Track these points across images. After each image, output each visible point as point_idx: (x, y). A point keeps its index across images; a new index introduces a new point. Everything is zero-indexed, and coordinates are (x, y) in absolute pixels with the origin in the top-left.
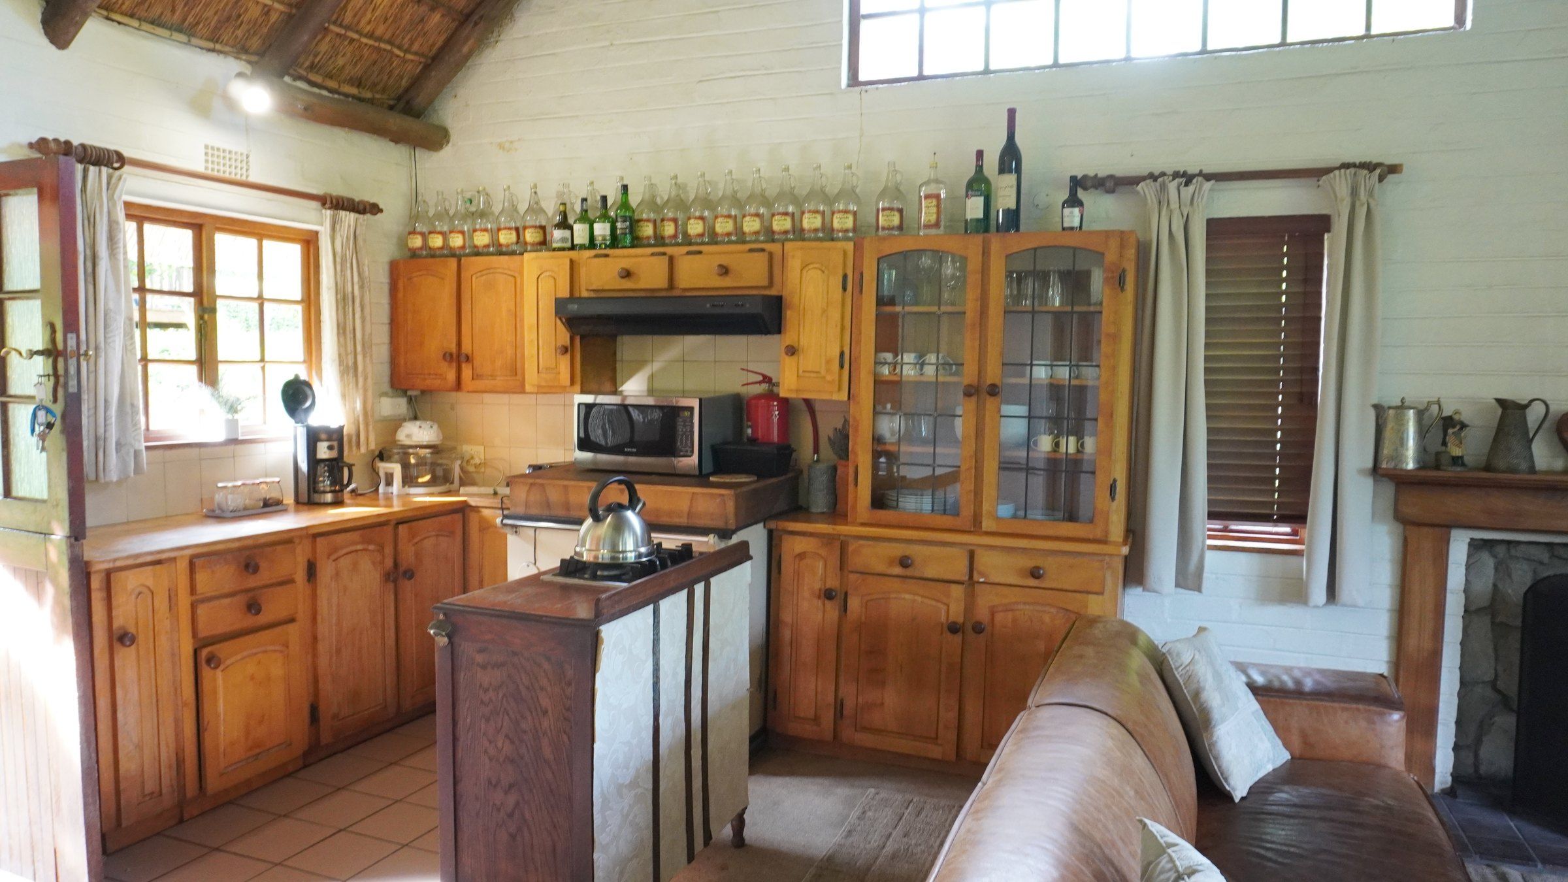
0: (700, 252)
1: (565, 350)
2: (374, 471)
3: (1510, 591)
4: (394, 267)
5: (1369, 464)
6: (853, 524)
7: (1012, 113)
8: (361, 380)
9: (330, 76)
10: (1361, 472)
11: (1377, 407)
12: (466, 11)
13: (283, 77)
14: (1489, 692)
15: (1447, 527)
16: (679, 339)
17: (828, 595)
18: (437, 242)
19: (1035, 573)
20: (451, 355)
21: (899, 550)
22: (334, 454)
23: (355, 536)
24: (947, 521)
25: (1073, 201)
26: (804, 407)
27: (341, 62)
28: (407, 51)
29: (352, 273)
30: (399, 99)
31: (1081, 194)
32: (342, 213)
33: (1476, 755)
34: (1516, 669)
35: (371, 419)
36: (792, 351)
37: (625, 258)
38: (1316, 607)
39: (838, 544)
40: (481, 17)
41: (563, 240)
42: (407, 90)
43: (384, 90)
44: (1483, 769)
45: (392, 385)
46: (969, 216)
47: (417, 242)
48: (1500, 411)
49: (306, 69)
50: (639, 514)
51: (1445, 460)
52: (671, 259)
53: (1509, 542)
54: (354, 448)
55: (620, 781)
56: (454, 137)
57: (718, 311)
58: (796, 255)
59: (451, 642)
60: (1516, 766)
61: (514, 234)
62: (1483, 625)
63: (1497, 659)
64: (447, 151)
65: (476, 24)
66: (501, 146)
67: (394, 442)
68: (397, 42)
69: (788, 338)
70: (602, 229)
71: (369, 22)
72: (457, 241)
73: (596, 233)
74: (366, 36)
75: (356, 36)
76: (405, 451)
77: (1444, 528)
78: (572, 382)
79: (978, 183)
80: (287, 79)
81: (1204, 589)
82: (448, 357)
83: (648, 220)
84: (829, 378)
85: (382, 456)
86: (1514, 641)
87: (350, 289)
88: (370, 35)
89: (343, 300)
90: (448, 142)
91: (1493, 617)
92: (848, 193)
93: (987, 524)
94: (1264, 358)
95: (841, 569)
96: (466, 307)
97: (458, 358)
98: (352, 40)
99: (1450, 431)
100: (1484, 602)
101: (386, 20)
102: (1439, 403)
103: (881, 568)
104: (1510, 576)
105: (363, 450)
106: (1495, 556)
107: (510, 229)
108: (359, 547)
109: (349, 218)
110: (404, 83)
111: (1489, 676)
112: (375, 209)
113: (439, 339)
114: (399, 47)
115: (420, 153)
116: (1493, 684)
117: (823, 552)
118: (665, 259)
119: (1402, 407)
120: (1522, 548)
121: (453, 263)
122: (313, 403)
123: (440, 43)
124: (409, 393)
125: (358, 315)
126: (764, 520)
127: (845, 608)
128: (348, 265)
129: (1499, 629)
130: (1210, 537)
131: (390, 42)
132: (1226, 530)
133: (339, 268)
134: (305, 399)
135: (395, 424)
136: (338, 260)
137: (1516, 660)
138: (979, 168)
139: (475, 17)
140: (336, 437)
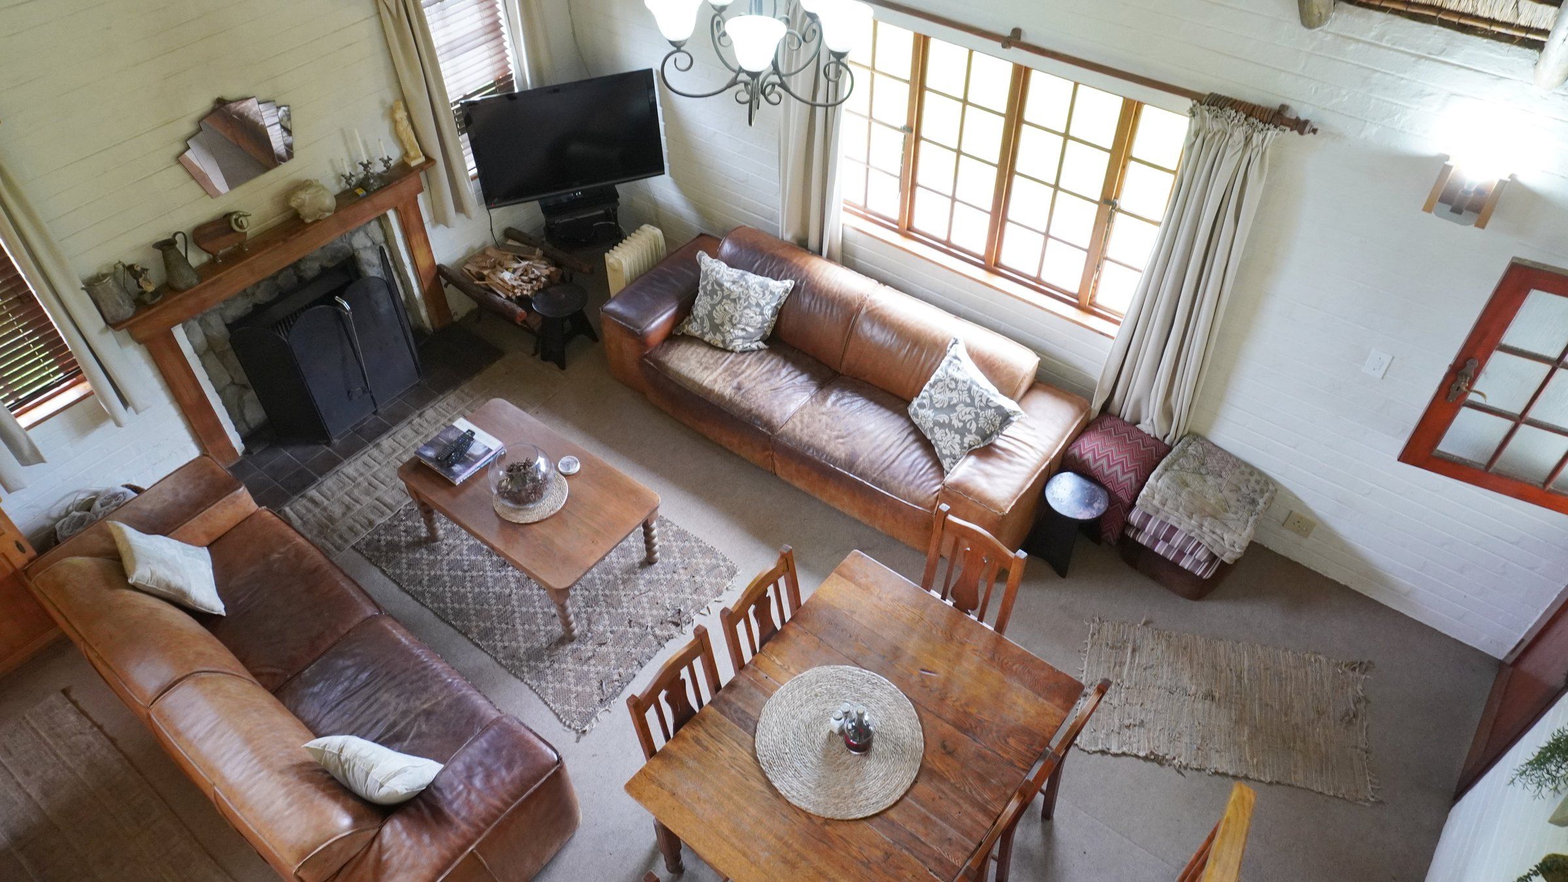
3: (215, 333)
5: (103, 324)
10: (102, 332)
11: (83, 284)
14: (233, 388)
15: (169, 330)
33: (245, 421)
34: (241, 369)
44: (252, 426)
48: (160, 252)
51: (147, 298)
60: (266, 412)
62: (212, 358)
63: (227, 369)
81: (45, 457)
86: (232, 357)
91: (215, 353)
99: (140, 280)
100: (205, 346)
102: (120, 262)
104: (209, 325)
111: (229, 380)
116: (233, 383)
119: (100, 277)
129: (221, 356)
137: (237, 364)
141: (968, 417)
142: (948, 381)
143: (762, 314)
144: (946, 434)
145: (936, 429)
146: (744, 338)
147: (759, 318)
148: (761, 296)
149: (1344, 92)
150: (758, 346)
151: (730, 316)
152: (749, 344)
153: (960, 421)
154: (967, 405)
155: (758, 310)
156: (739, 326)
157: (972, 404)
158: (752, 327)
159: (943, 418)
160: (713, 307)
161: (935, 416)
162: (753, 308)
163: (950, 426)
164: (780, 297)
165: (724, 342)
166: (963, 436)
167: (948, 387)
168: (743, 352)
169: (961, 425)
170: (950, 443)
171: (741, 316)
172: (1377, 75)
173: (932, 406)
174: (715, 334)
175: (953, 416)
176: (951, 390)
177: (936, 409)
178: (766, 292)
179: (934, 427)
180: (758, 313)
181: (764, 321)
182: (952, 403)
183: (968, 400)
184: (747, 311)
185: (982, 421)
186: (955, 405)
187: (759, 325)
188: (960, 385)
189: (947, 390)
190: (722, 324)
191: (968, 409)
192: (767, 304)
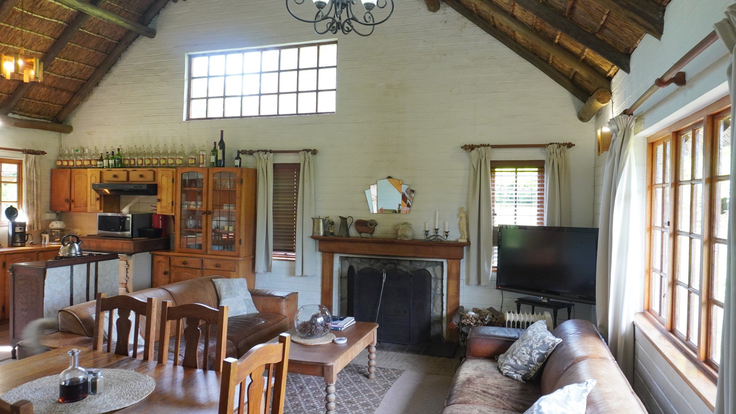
0: (136, 170)
1: (98, 199)
2: (41, 237)
4: (52, 171)
5: (311, 235)
6: (175, 252)
7: (222, 132)
8: (35, 208)
9: (27, 112)
10: (309, 237)
11: (313, 219)
12: (75, 91)
13: (8, 114)
15: (333, 253)
16: (138, 196)
17: (165, 273)
18: (65, 163)
19: (217, 266)
20: (68, 200)
21: (183, 259)
22: (22, 231)
23: (22, 255)
24: (199, 251)
25: (238, 158)
26: (171, 217)
27: (30, 108)
28: (55, 104)
29: (33, 172)
30: (55, 117)
31: (241, 155)
32: (30, 155)
35: (39, 220)
36: (159, 200)
37: (116, 171)
38: (298, 276)
39: (169, 258)
40: (79, 94)
41: (101, 165)
42: (57, 115)
43: (49, 115)
45: (50, 210)
46: (211, 161)
47: (59, 163)
48: (341, 220)
49: (18, 111)
50: (79, 246)
51: (329, 233)
52: (128, 172)
53: (352, 257)
54: (32, 229)
55: (56, 309)
56: (74, 129)
57: (135, 188)
58: (160, 172)
59: (13, 274)
61: (89, 162)
62: (346, 282)
64: (72, 134)
65: (78, 96)
66: (88, 133)
67: (48, 228)
68: (51, 101)
69: (158, 197)
70: (111, 162)
71: (39, 97)
72: (71, 163)
73: (110, 163)
74: (38, 101)
75: (34, 101)
76: (51, 231)
77: (332, 253)
78: (100, 209)
79: (215, 151)
80: (10, 115)
81: (272, 271)
82: (67, 201)
83: (127, 159)
84: (169, 208)
85: (44, 233)
87: (32, 179)
88: (40, 100)
89: (29, 182)
90: (72, 131)
92: (182, 153)
93: (209, 252)
94: (290, 204)
95: (170, 265)
96: (73, 185)
97: (70, 201)
98: (33, 102)
99: (329, 225)
100: (346, 275)
101: (45, 96)
102: (327, 217)
103: (179, 265)
105: (35, 230)
106: (349, 262)
107: (88, 160)
108: (24, 259)
109: (32, 157)
110: (56, 113)
112: (43, 153)
113: (65, 195)
114: (52, 103)
115: (63, 134)
117: (165, 260)
118: (126, 172)
119: (319, 218)
120: (354, 259)
121: (69, 170)
122: (17, 214)
123: (67, 101)
124: (57, 212)
125: (35, 187)
126: (149, 251)
127: (170, 277)
128: (32, 171)
130: (274, 256)
131: (48, 102)
132: (285, 254)
133: (28, 172)
134: (15, 213)
135: (50, 221)
136: (28, 170)
138: (215, 147)
139: (77, 94)
140: (23, 225)
143: (530, 355)
146: (512, 366)
147: (528, 357)
148: (537, 341)
150: (517, 377)
152: (513, 373)
155: (529, 350)
156: (515, 357)
158: (521, 361)
162: (527, 348)
164: (549, 348)
168: (507, 376)
171: (518, 350)
178: (541, 340)
180: (528, 353)
181: (531, 362)
184: (523, 348)
187: (526, 363)
192: (537, 348)
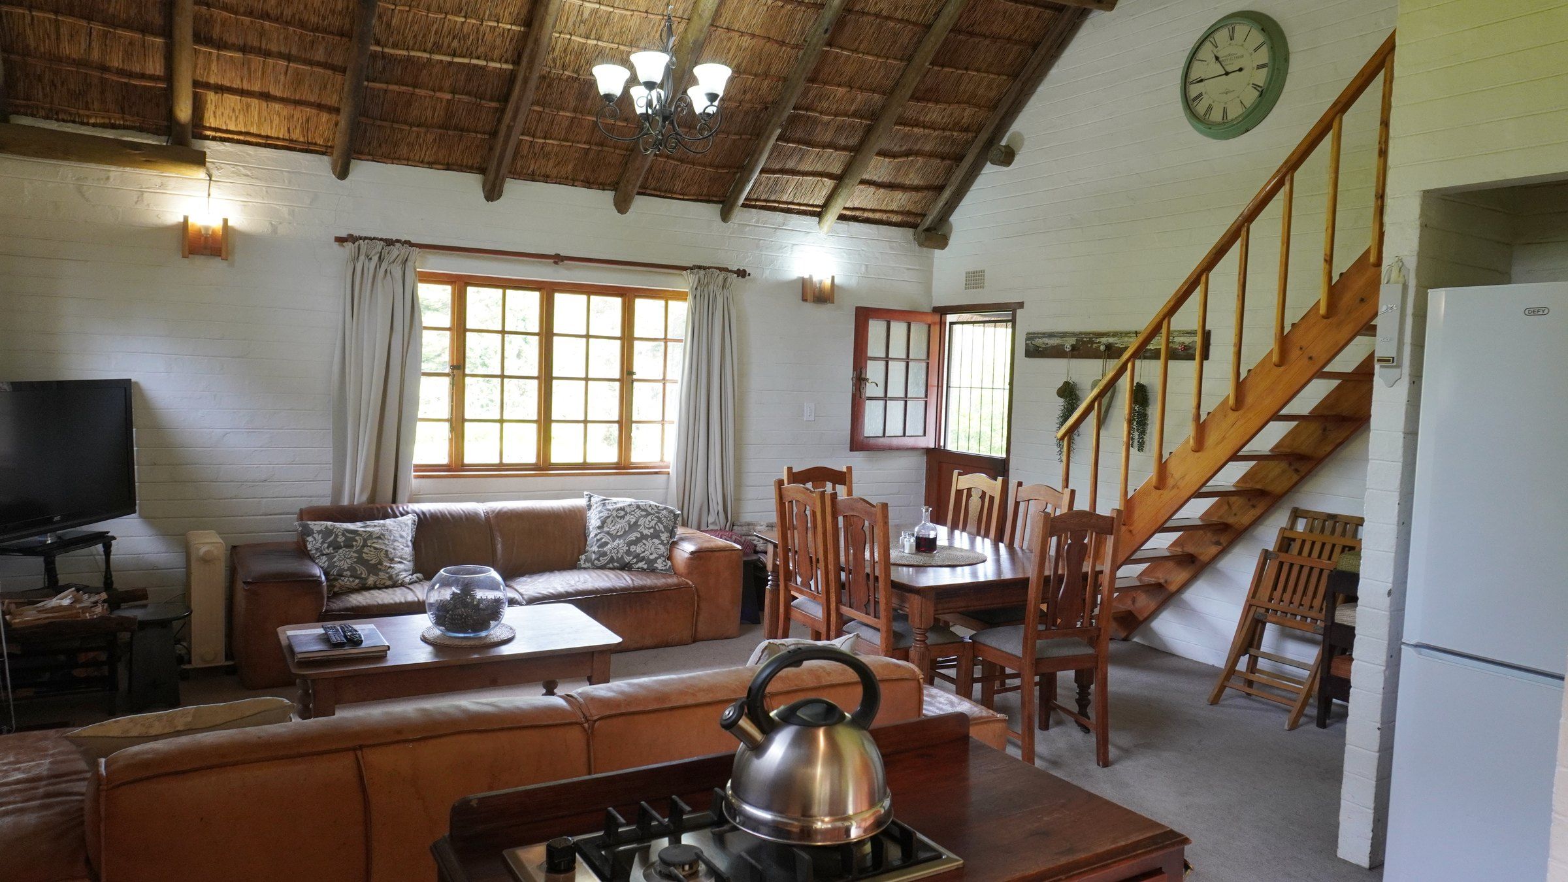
141: (653, 523)
142: (614, 513)
144: (644, 544)
145: (633, 548)
146: (405, 570)
149: (749, 254)
150: (417, 577)
151: (383, 552)
153: (649, 528)
154: (646, 516)
157: (649, 514)
159: (633, 536)
160: (360, 552)
161: (624, 540)
163: (644, 537)
164: (412, 529)
165: (390, 578)
166: (658, 537)
167: (618, 517)
168: (411, 584)
169: (652, 530)
170: (653, 549)
172: (762, 241)
173: (614, 537)
174: (377, 575)
175: (641, 529)
176: (623, 517)
177: (620, 537)
178: (401, 524)
179: (629, 548)
181: (411, 554)
182: (632, 523)
183: (644, 513)
185: (664, 520)
186: (636, 522)
188: (628, 510)
189: (618, 520)
190: (380, 563)
191: (649, 518)
192: (408, 535)
